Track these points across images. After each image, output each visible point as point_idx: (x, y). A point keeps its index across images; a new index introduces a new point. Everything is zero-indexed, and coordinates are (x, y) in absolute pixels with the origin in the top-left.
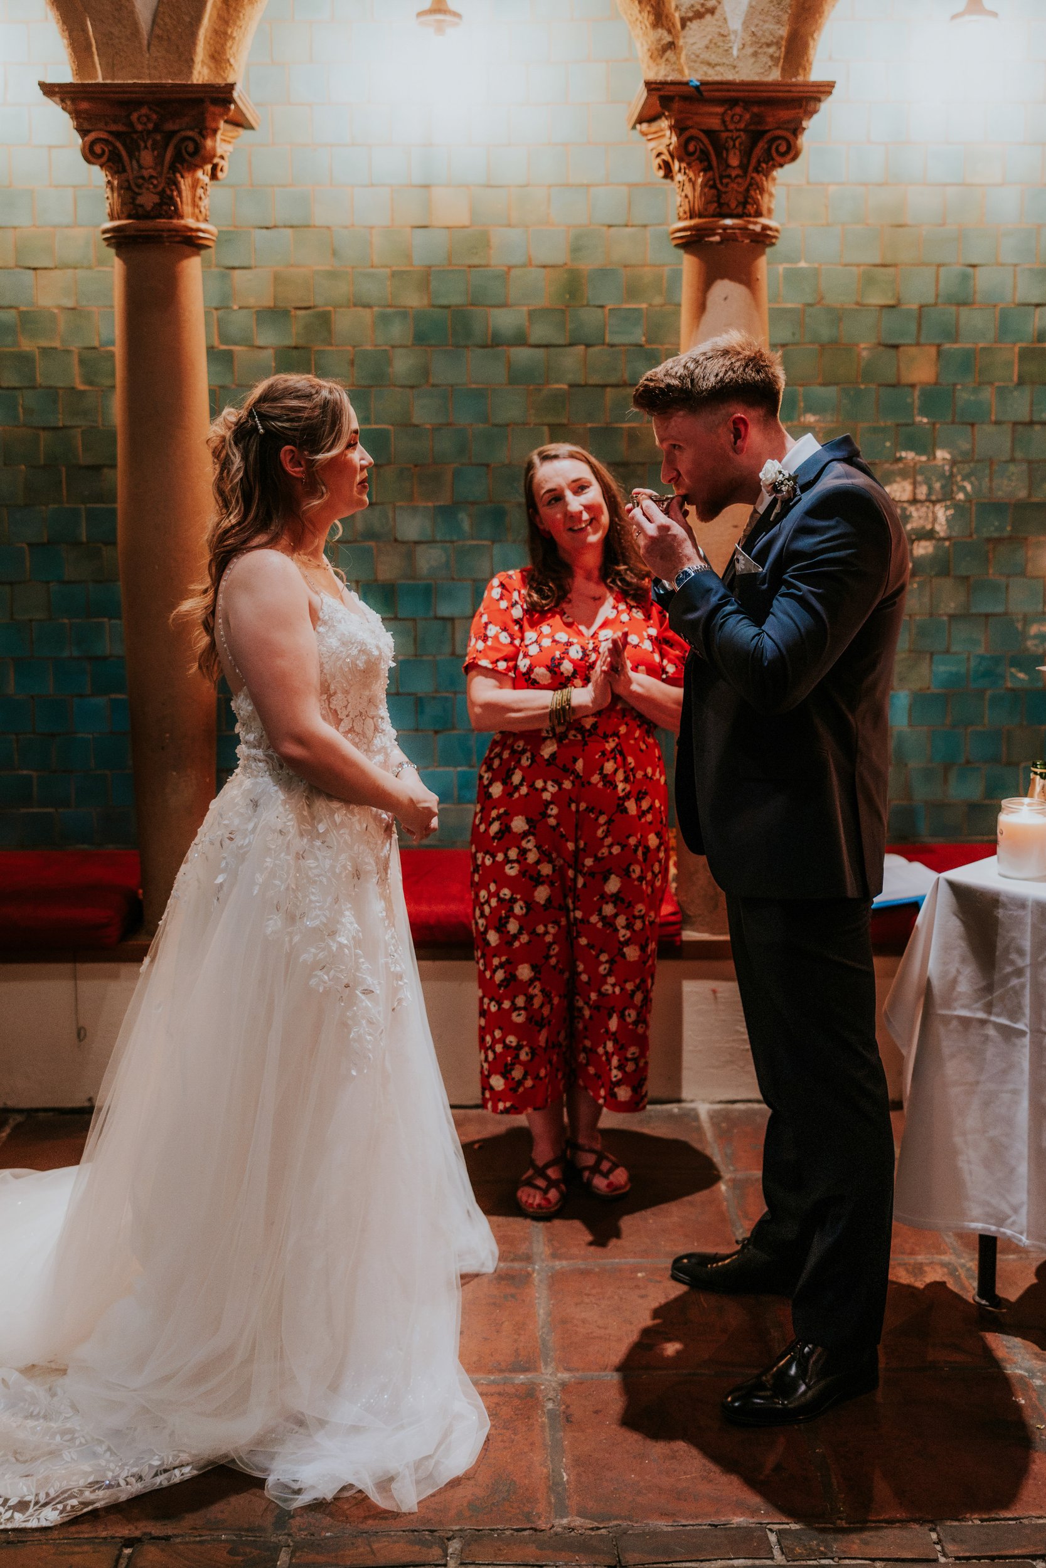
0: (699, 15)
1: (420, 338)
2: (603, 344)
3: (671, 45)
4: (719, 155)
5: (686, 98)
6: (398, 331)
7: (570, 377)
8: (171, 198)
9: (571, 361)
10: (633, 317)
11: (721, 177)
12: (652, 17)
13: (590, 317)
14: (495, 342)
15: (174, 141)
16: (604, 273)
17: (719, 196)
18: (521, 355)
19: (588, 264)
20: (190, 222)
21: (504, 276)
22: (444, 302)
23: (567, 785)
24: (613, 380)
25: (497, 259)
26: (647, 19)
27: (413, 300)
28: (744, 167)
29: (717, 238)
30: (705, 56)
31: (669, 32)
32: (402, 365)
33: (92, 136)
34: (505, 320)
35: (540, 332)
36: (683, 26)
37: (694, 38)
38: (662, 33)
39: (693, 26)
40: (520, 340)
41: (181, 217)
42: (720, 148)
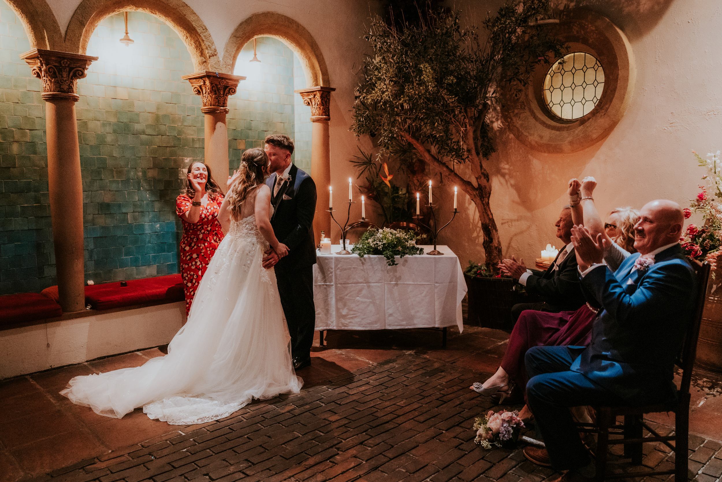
0: (213, 56)
1: (115, 131)
2: (166, 135)
3: (205, 62)
4: (218, 91)
5: (214, 76)
6: (108, 129)
7: (158, 144)
8: (71, 87)
9: (157, 140)
10: (174, 128)
11: (219, 96)
12: (200, 54)
13: (163, 128)
14: (136, 134)
15: (73, 71)
16: (165, 116)
17: (218, 101)
18: (143, 137)
19: (161, 113)
20: (75, 94)
21: (138, 115)
22: (122, 121)
23: (206, 244)
24: (169, 145)
25: (136, 110)
26: (199, 54)
27: (113, 120)
28: (224, 94)
29: (219, 112)
30: (215, 66)
31: (205, 58)
32: (109, 139)
33: (49, 66)
34: (138, 127)
35: (149, 131)
36: (209, 58)
37: (212, 61)
38: (202, 58)
39: (212, 58)
40: (144, 133)
41: (73, 92)
42: (218, 89)
